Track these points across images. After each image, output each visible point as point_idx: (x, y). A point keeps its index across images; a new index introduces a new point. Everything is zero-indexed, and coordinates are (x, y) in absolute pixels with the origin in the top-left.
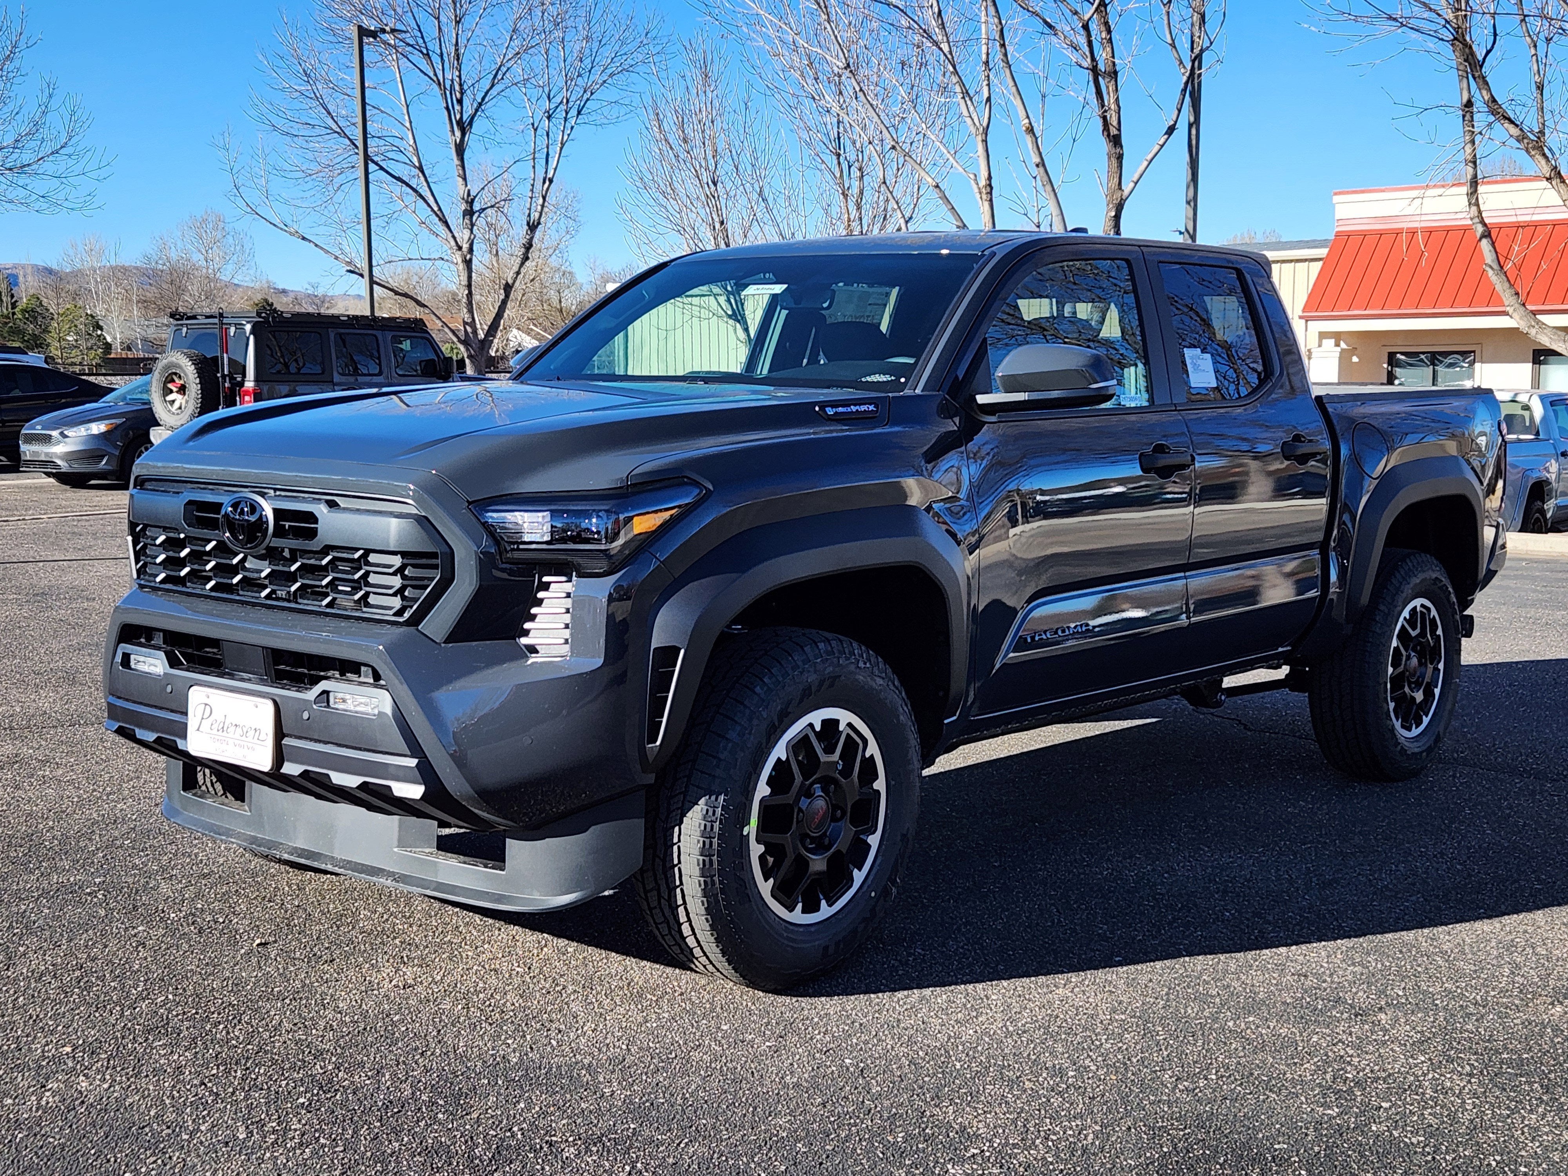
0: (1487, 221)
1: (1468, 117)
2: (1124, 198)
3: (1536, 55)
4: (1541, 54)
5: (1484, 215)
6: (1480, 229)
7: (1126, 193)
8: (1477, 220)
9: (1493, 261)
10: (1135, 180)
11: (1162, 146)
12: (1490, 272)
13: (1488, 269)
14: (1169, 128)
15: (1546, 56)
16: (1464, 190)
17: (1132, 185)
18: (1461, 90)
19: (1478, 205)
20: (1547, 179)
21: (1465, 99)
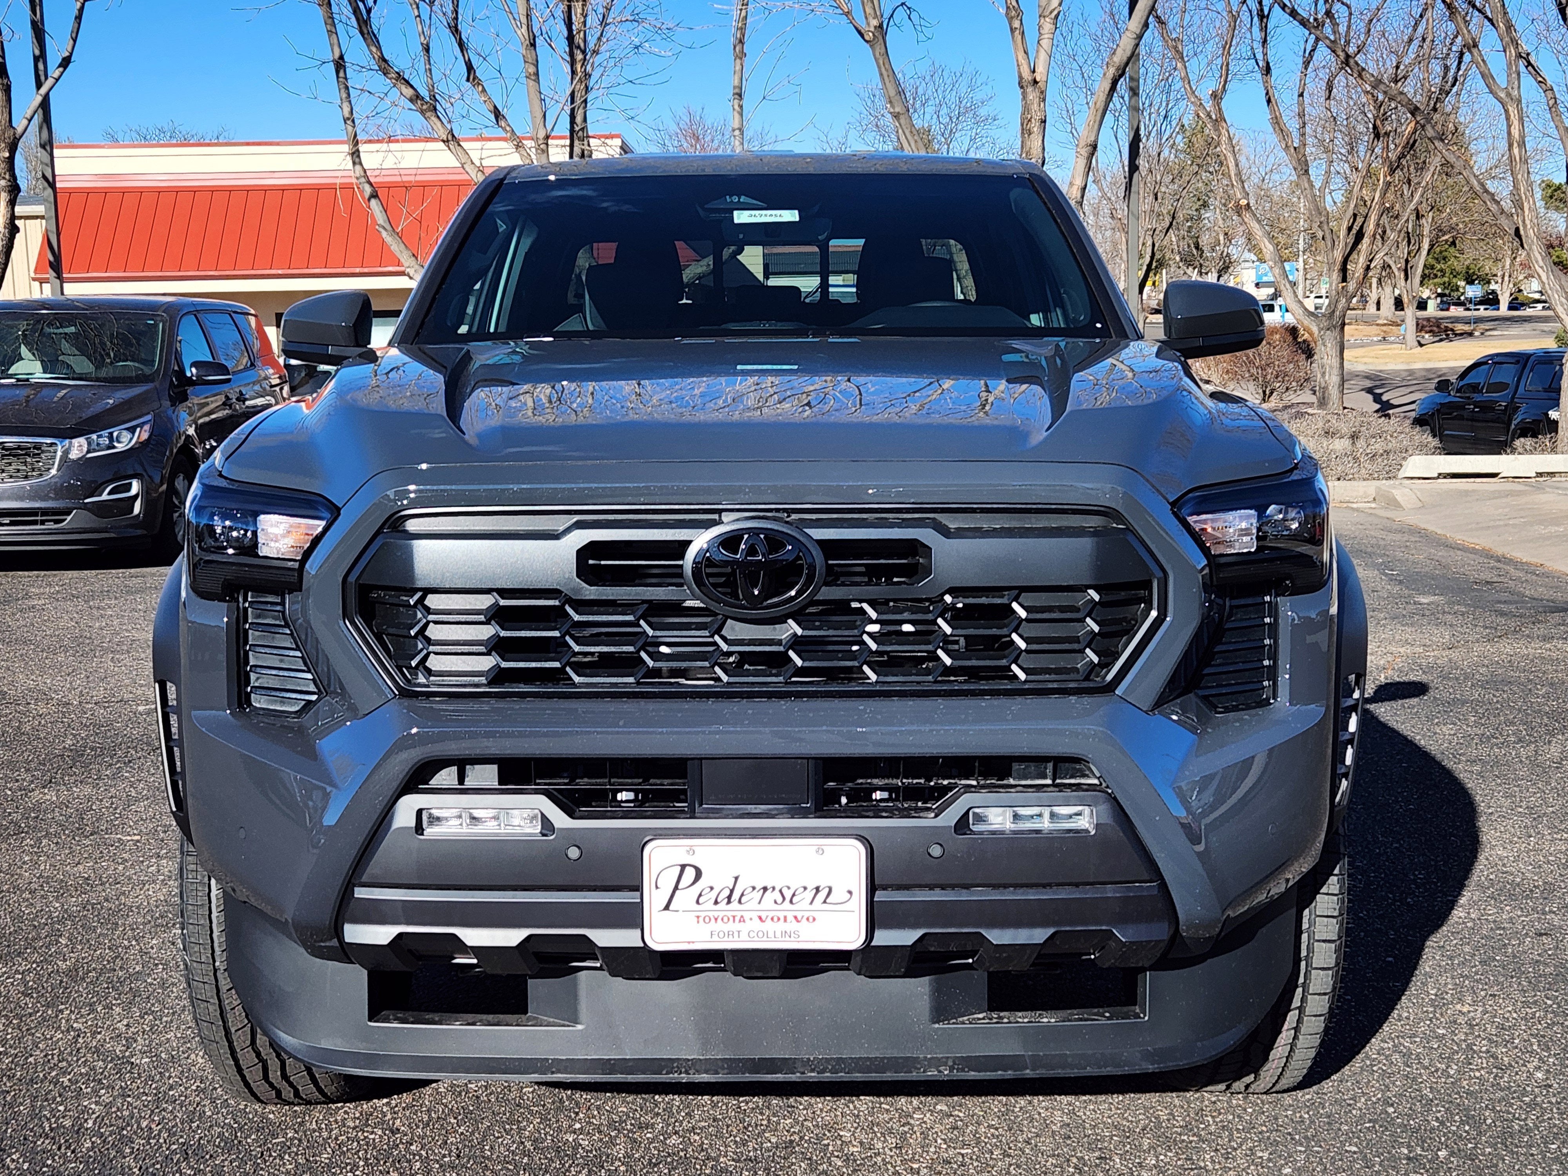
0: (372, 180)
1: (342, 74)
2: (17, 136)
3: (419, 16)
4: (425, 16)
5: (368, 173)
6: (368, 190)
7: (20, 130)
8: (363, 180)
9: (385, 222)
10: (29, 117)
11: (57, 80)
12: (384, 234)
13: (381, 229)
14: (64, 59)
15: (430, 19)
16: (346, 148)
17: (25, 122)
18: (332, 45)
19: (361, 164)
20: (444, 141)
21: (337, 55)
